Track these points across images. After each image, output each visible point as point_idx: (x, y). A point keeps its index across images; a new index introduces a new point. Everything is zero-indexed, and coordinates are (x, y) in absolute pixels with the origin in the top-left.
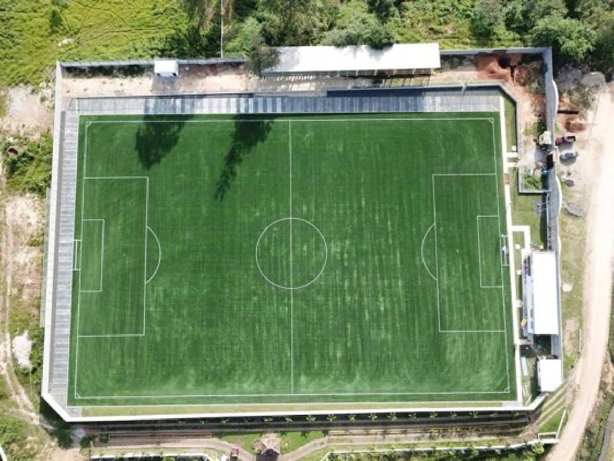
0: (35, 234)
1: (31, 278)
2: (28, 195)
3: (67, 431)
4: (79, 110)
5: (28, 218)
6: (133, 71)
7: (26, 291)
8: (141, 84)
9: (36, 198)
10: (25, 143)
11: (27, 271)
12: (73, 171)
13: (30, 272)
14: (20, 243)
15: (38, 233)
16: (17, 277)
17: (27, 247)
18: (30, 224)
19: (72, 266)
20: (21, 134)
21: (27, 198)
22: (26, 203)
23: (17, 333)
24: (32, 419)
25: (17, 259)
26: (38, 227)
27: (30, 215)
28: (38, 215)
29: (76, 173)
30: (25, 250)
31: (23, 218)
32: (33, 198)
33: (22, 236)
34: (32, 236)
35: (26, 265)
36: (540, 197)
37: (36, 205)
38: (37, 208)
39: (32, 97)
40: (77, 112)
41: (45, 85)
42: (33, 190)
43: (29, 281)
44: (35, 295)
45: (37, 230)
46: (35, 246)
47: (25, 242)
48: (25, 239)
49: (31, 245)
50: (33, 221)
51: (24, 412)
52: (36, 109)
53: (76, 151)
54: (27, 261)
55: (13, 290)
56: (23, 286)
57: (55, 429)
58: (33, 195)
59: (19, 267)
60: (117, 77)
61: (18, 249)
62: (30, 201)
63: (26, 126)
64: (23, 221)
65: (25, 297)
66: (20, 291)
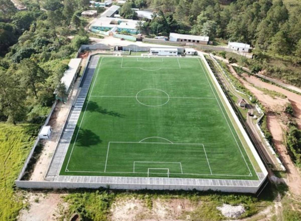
0: (143, 204)
1: (177, 206)
2: (112, 210)
3: (276, 185)
4: (55, 176)
5: (130, 209)
6: (39, 149)
7: (187, 209)
8: (49, 146)
9: (115, 204)
10: (68, 214)
11: (172, 209)
12: (98, 178)
13: (172, 207)
14: (150, 214)
15: (142, 202)
16: (177, 215)
17: (153, 209)
18: (135, 208)
19: (166, 178)
20: (61, 216)
21: (114, 211)
22: (118, 211)
23: (220, 215)
24: (279, 207)
25: (163, 216)
26: (137, 202)
27: (129, 208)
28: (129, 203)
29: (100, 177)
30: (156, 210)
31: (130, 214)
32: (114, 206)
33: (145, 213)
34: (144, 206)
35: (167, 210)
36: (131, 52)
37: (121, 204)
38: (123, 204)
39: (32, 209)
40: (56, 177)
41: (26, 200)
42: (108, 206)
43: (179, 207)
44: (189, 203)
45: (140, 203)
46: (152, 204)
47: (149, 210)
48: (147, 211)
49: (152, 206)
50: (132, 206)
51: (277, 213)
52: (42, 206)
53: (84, 177)
54: (164, 209)
55: (187, 218)
56: (183, 212)
57: (278, 192)
58: (112, 206)
59: (169, 215)
60: (39, 157)
61: (155, 216)
62: (117, 208)
63: (55, 213)
64: (133, 213)
65: (192, 210)
66: (187, 213)
